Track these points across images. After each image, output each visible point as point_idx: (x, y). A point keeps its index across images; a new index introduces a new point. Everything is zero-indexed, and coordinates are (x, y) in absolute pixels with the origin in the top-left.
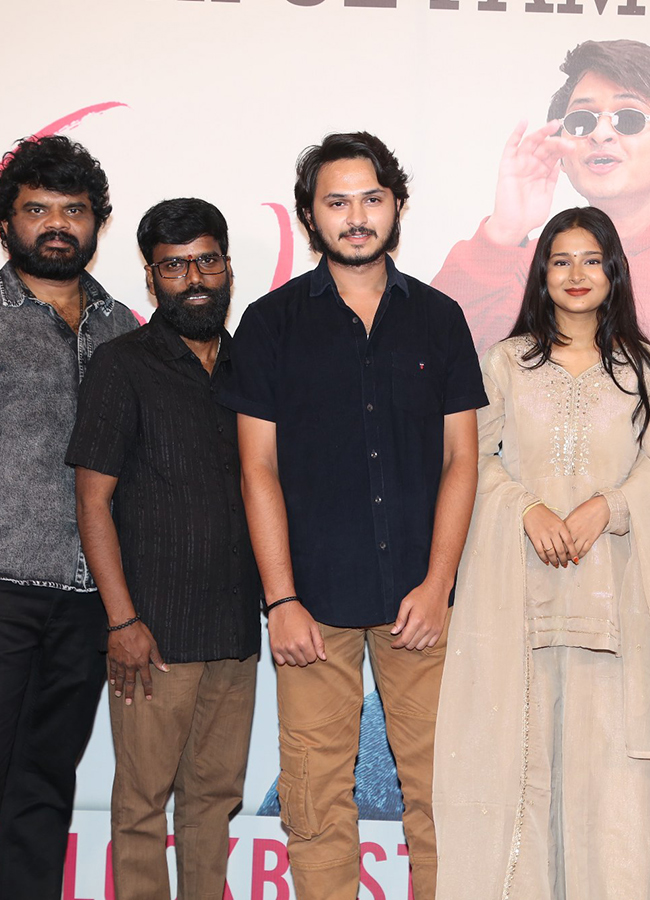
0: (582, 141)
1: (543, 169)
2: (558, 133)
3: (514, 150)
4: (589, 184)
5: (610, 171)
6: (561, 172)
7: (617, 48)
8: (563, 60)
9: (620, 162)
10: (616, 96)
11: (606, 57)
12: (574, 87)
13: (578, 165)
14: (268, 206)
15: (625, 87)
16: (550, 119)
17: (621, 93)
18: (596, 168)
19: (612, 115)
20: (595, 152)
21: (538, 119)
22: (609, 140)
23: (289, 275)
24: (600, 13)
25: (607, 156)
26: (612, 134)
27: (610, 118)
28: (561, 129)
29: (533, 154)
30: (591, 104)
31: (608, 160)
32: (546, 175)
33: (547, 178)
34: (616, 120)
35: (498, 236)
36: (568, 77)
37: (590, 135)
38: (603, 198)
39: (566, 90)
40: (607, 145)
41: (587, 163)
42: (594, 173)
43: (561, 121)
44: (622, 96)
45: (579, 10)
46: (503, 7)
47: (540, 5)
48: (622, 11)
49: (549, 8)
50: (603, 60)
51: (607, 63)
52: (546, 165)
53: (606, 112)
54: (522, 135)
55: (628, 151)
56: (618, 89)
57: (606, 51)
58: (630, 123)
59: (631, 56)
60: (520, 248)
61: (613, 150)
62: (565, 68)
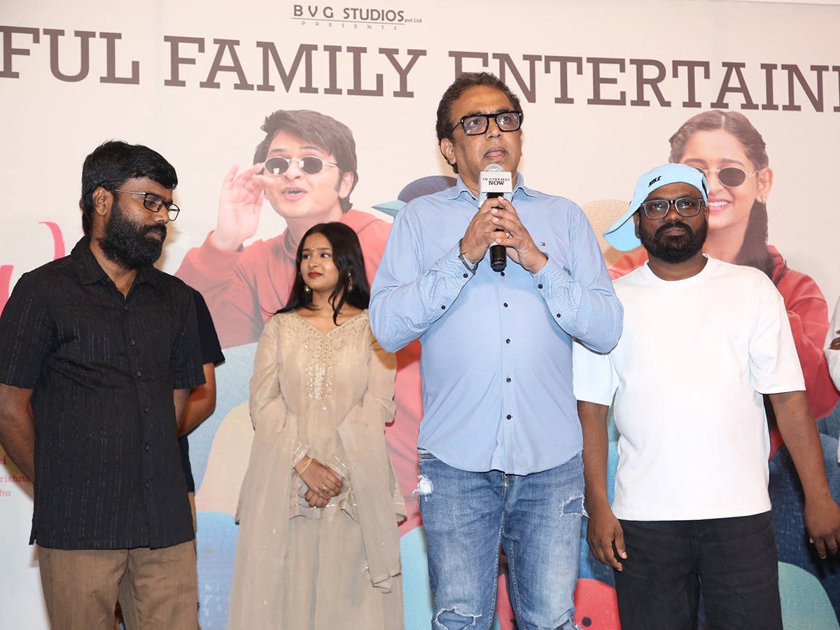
0: (279, 178)
1: (252, 197)
2: (262, 173)
3: (230, 184)
4: (286, 208)
5: (300, 199)
6: (265, 199)
7: (300, 115)
8: (262, 122)
9: (306, 192)
10: (301, 148)
11: (293, 121)
12: (272, 141)
13: (276, 195)
14: (45, 225)
15: (307, 141)
16: (255, 163)
17: (305, 146)
18: (289, 196)
19: (299, 160)
20: (288, 186)
21: (246, 163)
22: (298, 177)
24: (287, 92)
25: (296, 188)
26: (300, 173)
27: (298, 162)
28: (263, 170)
29: (244, 186)
30: (284, 153)
31: (297, 191)
32: (253, 201)
33: (255, 203)
34: (302, 164)
35: (220, 244)
36: (266, 134)
37: (284, 174)
38: (296, 217)
39: (266, 143)
40: (297, 181)
41: (283, 193)
42: (289, 200)
43: (263, 164)
45: (272, 89)
46: (217, 86)
47: (243, 85)
48: (302, 90)
49: (251, 87)
50: (290, 123)
51: (294, 126)
52: (254, 194)
53: (295, 159)
54: (235, 174)
55: (311, 185)
56: (302, 143)
57: (293, 117)
58: (312, 166)
59: (311, 121)
60: (238, 253)
61: (300, 184)
62: (265, 128)
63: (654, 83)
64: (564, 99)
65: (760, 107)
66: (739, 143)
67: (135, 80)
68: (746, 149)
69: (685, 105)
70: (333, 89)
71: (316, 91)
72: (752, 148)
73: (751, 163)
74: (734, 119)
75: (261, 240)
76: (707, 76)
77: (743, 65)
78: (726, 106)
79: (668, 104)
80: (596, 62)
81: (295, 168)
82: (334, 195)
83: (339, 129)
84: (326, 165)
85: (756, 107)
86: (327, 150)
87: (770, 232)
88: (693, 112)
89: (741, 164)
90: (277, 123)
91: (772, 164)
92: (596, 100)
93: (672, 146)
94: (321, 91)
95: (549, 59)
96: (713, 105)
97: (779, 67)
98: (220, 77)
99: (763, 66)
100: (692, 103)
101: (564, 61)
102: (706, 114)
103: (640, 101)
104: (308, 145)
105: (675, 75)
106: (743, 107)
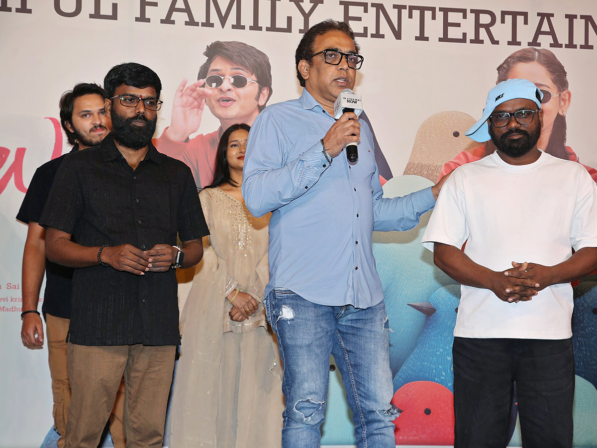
0: (216, 90)
1: (196, 103)
2: (203, 86)
3: (181, 94)
4: (220, 111)
5: (229, 106)
6: (205, 105)
7: (232, 45)
9: (235, 101)
10: (232, 69)
11: (226, 49)
12: (211, 63)
13: (213, 102)
14: (48, 119)
15: (236, 64)
16: (199, 79)
17: (235, 67)
18: (223, 103)
19: (230, 78)
20: (222, 96)
22: (229, 90)
23: (61, 154)
24: (223, 28)
25: (228, 98)
26: (231, 87)
28: (205, 84)
29: (190, 95)
30: (220, 72)
31: (229, 100)
32: (197, 107)
33: (198, 108)
34: (232, 80)
35: (173, 137)
36: (207, 58)
37: (219, 87)
38: (227, 119)
39: (207, 65)
40: (228, 92)
41: (218, 101)
42: (222, 106)
44: (235, 69)
45: (212, 25)
46: (173, 22)
47: (191, 22)
48: (234, 27)
49: (197, 24)
50: (224, 51)
51: (227, 52)
52: (197, 102)
53: (227, 76)
54: (184, 86)
55: (238, 96)
56: (233, 65)
57: (226, 46)
58: (239, 82)
59: (239, 49)
60: (185, 143)
61: (231, 95)
62: (206, 54)
63: (487, 27)
64: (422, 37)
65: (564, 46)
66: (547, 72)
67: (114, 17)
68: (552, 77)
69: (509, 43)
70: (256, 27)
71: (243, 28)
72: (556, 75)
73: (555, 87)
74: (544, 54)
75: (202, 134)
76: (526, 23)
77: (552, 15)
78: (539, 45)
79: (497, 43)
80: (446, 11)
81: (227, 84)
82: (255, 104)
83: (260, 56)
84: (249, 82)
85: (561, 46)
86: (251, 71)
87: (567, 137)
88: (515, 49)
90: (215, 50)
92: (445, 39)
93: (499, 73)
94: (247, 28)
95: (412, 8)
96: (529, 44)
97: (579, 17)
98: (175, 16)
99: (567, 16)
100: (514, 42)
101: (422, 10)
102: (524, 50)
103: (477, 40)
104: (237, 67)
105: (503, 21)
106: (551, 45)
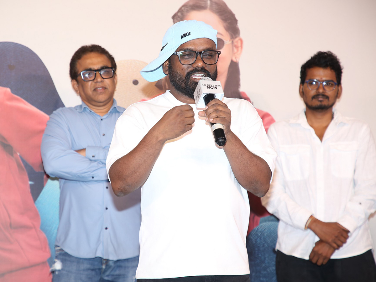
66: (220, 20)
68: (225, 24)
72: (228, 23)
73: (228, 34)
74: (216, 3)
89: (221, 35)
91: (242, 35)
